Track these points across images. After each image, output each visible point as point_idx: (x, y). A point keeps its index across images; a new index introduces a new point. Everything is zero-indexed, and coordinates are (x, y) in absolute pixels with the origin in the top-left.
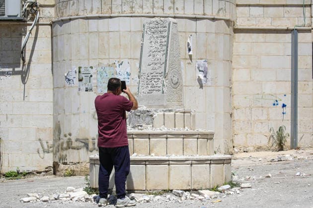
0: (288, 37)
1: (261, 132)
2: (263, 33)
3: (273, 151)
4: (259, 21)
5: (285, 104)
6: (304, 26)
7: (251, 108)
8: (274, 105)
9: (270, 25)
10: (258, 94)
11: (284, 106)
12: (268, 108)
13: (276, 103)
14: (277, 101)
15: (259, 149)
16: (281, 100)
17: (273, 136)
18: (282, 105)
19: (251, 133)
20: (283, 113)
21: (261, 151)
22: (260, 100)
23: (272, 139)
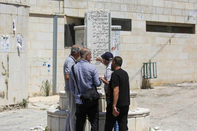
0: (51, 20)
1: (36, 84)
2: (38, 17)
3: (43, 96)
4: (34, 8)
5: (50, 65)
6: (59, 13)
7: (31, 67)
8: (44, 65)
9: (40, 11)
10: (35, 58)
11: (49, 66)
12: (40, 67)
13: (45, 64)
14: (45, 63)
15: (35, 95)
16: (47, 62)
17: (43, 86)
18: (48, 65)
19: (31, 85)
20: (49, 71)
21: (36, 96)
22: (36, 62)
23: (42, 88)
